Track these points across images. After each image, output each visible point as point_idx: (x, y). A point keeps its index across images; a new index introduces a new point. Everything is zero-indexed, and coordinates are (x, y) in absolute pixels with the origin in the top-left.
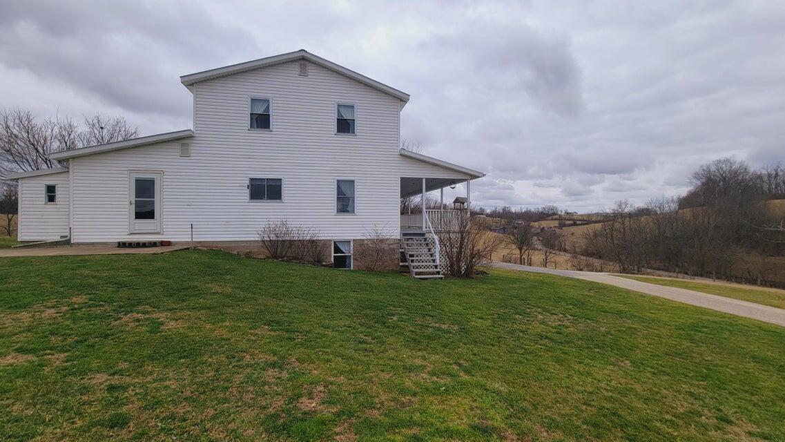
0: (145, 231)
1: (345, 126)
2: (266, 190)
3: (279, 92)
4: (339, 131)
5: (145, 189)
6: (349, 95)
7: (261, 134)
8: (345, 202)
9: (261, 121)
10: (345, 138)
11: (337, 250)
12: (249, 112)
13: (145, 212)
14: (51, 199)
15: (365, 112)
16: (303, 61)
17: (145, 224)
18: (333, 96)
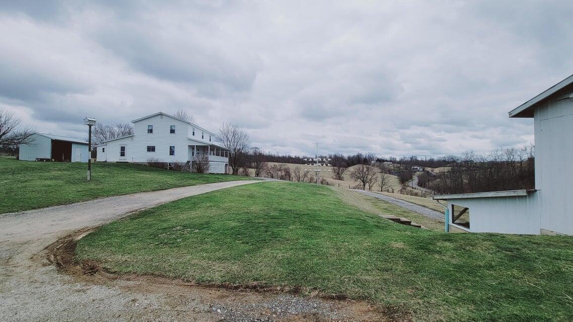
0: (123, 159)
1: (172, 131)
2: (151, 149)
3: (156, 123)
4: (171, 133)
5: (123, 149)
6: (173, 123)
7: (150, 135)
8: (172, 152)
9: (150, 131)
10: (173, 134)
11: (170, 165)
12: (147, 129)
13: (123, 154)
14: (104, 151)
15: (178, 127)
16: (161, 114)
17: (123, 157)
18: (169, 123)
